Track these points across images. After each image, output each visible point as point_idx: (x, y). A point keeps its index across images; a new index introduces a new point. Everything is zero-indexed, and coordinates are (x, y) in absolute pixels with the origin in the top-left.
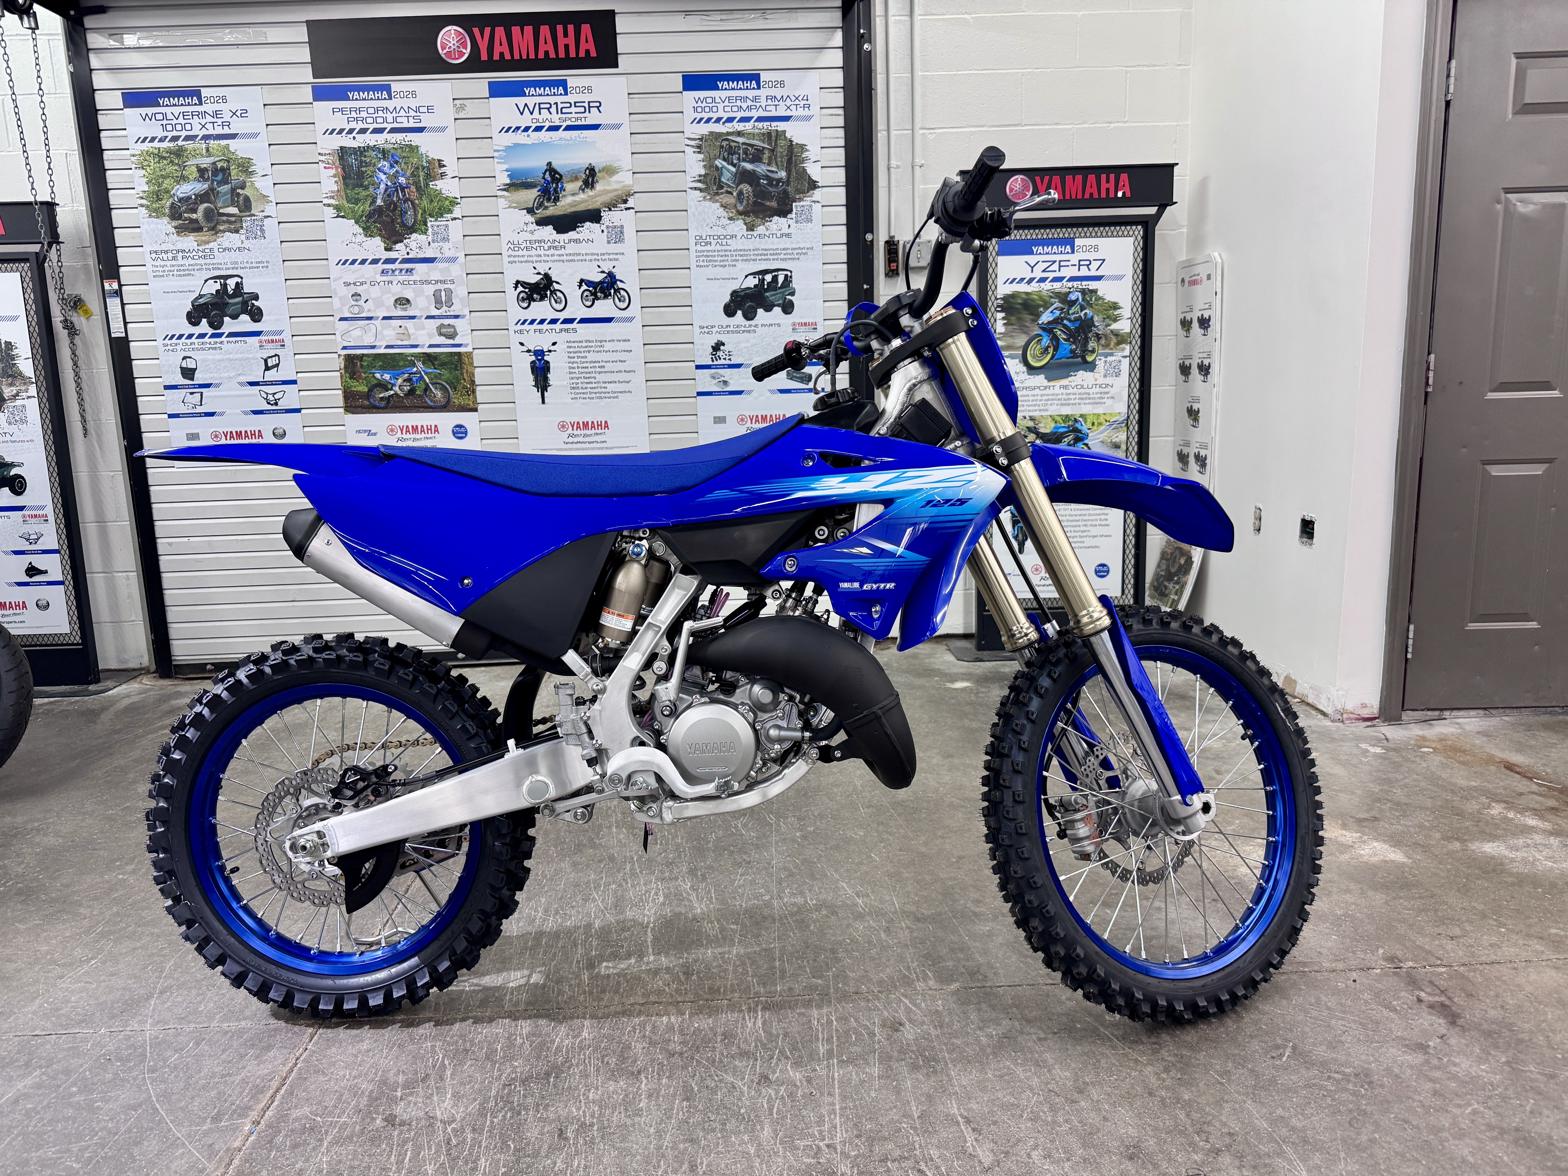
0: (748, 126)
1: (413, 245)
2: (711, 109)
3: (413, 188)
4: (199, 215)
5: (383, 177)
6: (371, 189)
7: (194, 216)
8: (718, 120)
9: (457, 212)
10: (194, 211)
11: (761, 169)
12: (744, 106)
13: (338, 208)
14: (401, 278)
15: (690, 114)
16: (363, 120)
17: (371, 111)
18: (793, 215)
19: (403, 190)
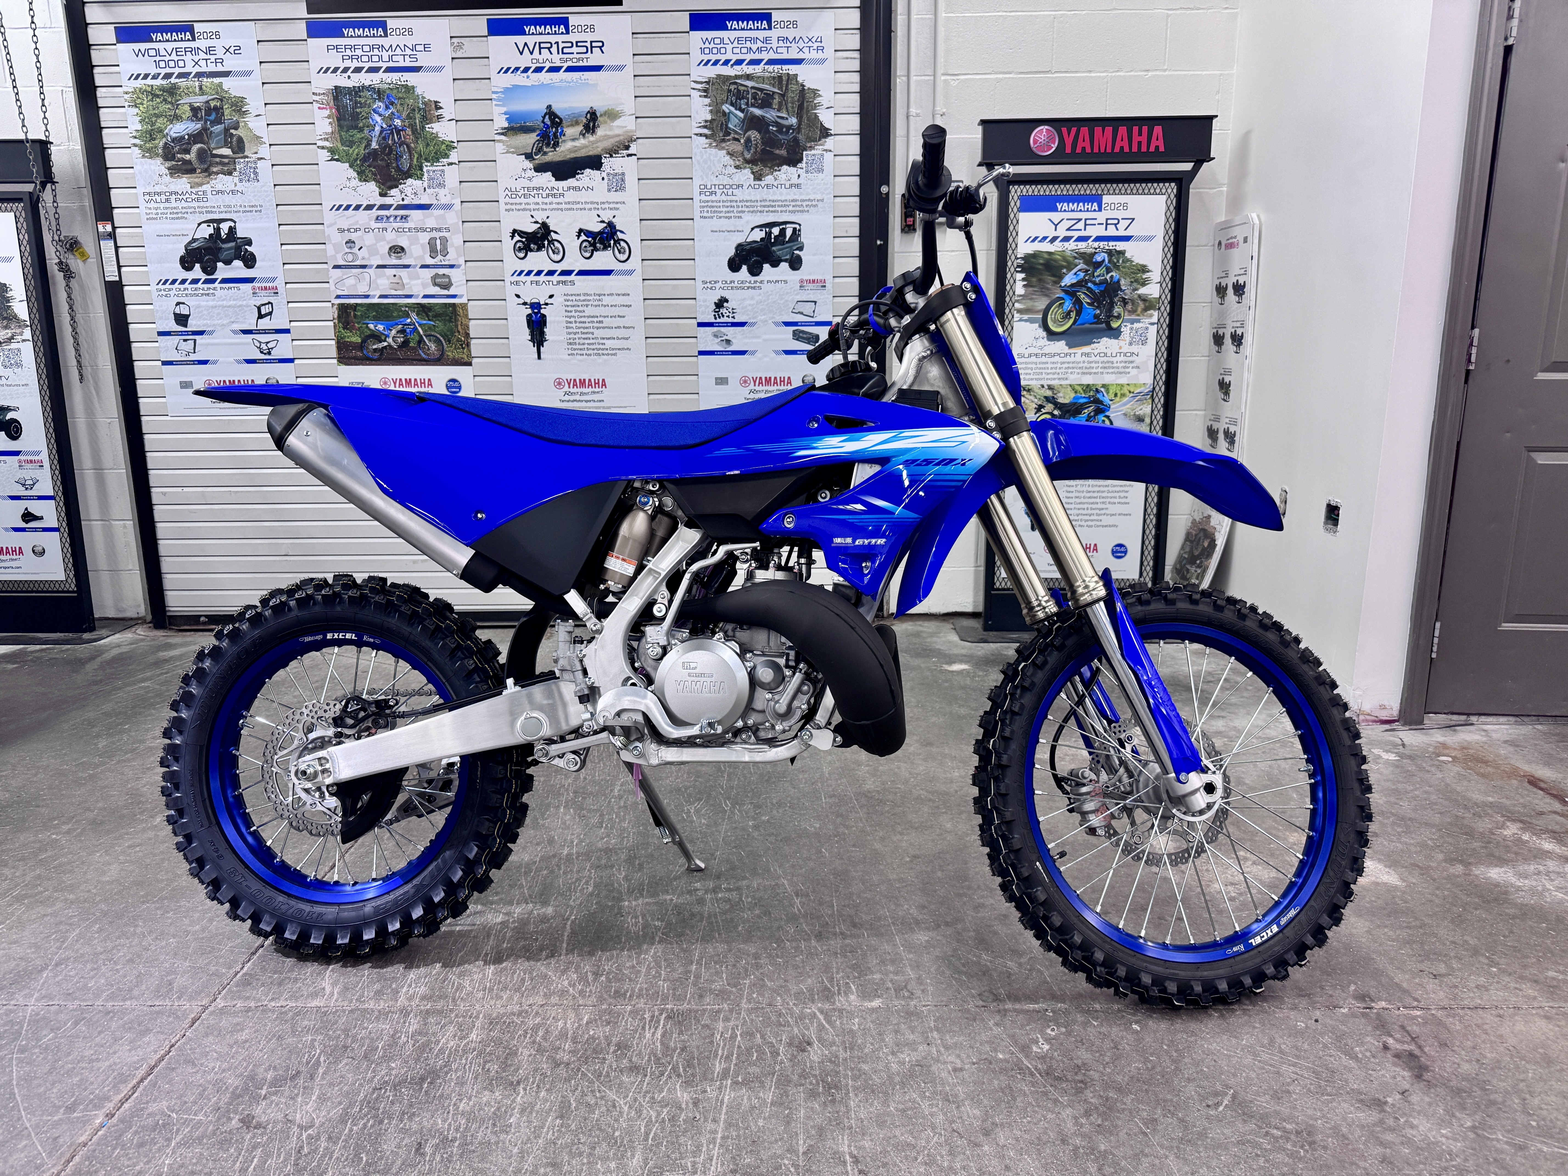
0: (757, 70)
1: (408, 191)
2: (719, 51)
3: (409, 132)
4: (192, 156)
5: (378, 119)
6: (366, 131)
7: (187, 157)
8: (726, 62)
9: (454, 157)
10: (187, 151)
12: (754, 47)
13: (332, 151)
14: (396, 225)
15: (697, 56)
16: (358, 58)
17: (366, 48)
18: (803, 165)
19: (398, 133)
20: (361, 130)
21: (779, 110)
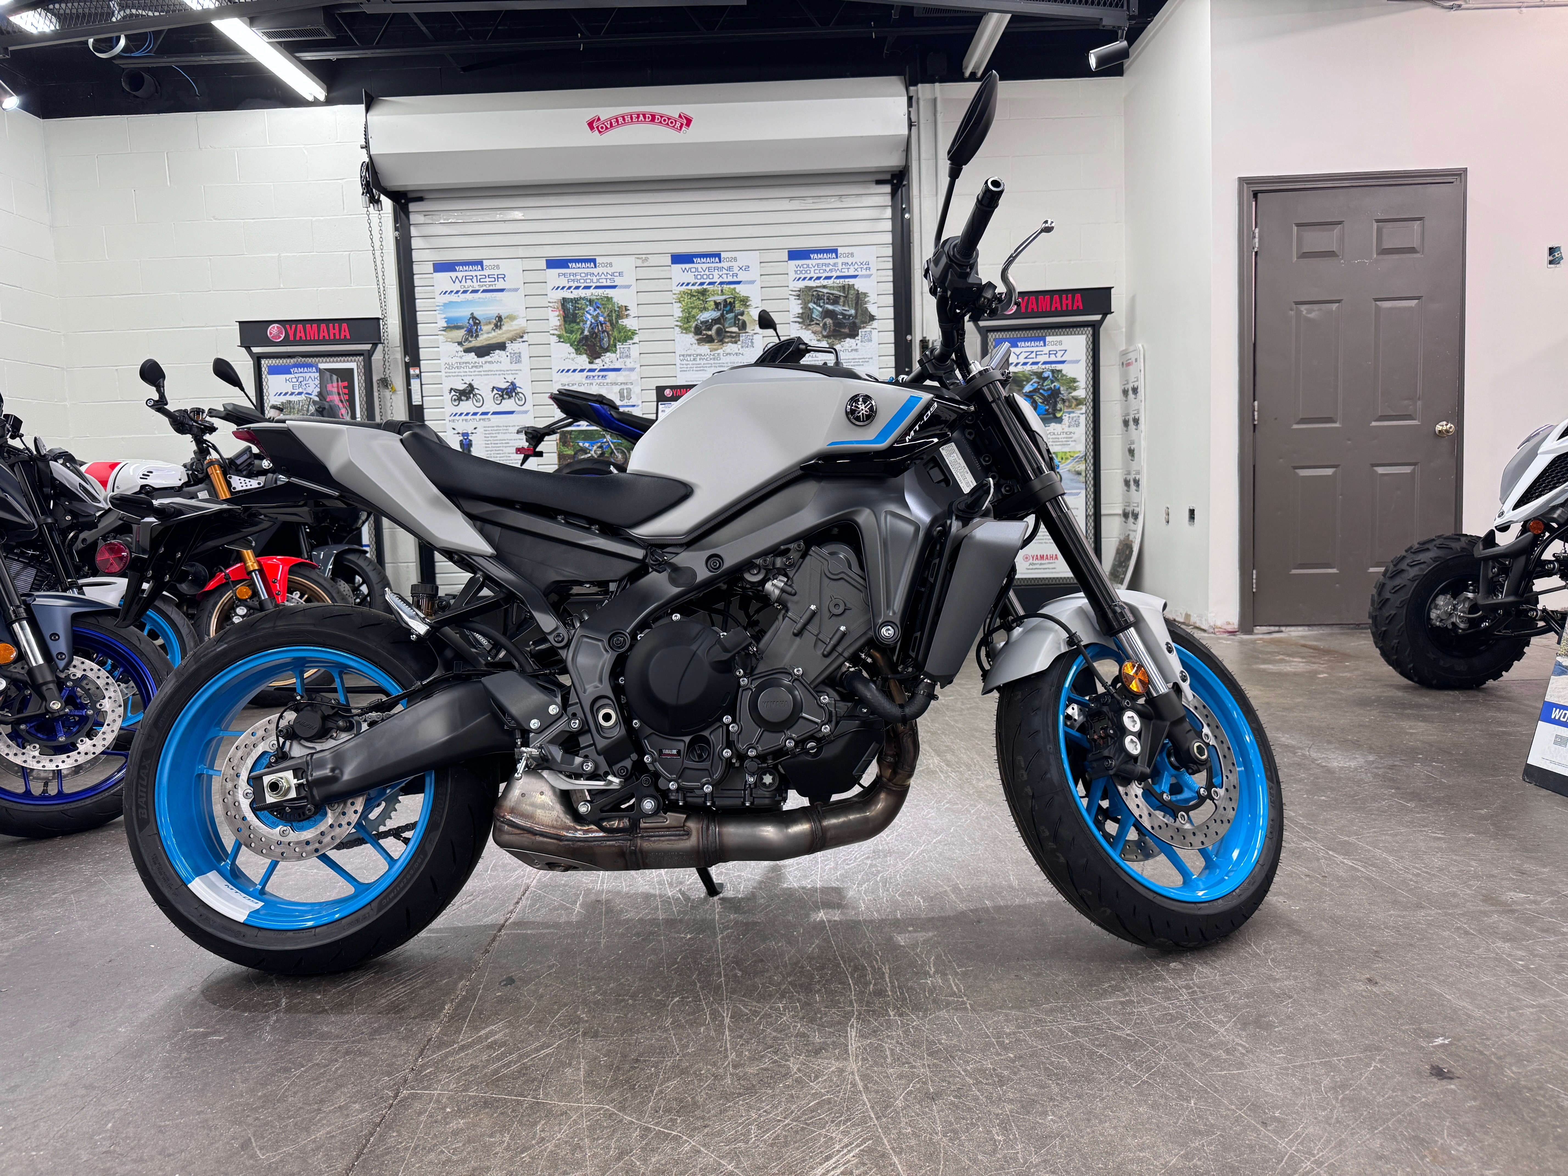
0: (829, 282)
1: (607, 360)
2: (806, 272)
3: (608, 324)
4: (712, 332)
5: (589, 317)
6: (581, 324)
7: (710, 333)
8: (811, 279)
9: (636, 339)
10: (710, 329)
11: (838, 308)
12: (828, 269)
13: (559, 336)
14: (598, 381)
15: (792, 275)
16: (578, 281)
17: (583, 275)
18: (859, 337)
19: (602, 325)
20: (578, 324)
21: (844, 306)
